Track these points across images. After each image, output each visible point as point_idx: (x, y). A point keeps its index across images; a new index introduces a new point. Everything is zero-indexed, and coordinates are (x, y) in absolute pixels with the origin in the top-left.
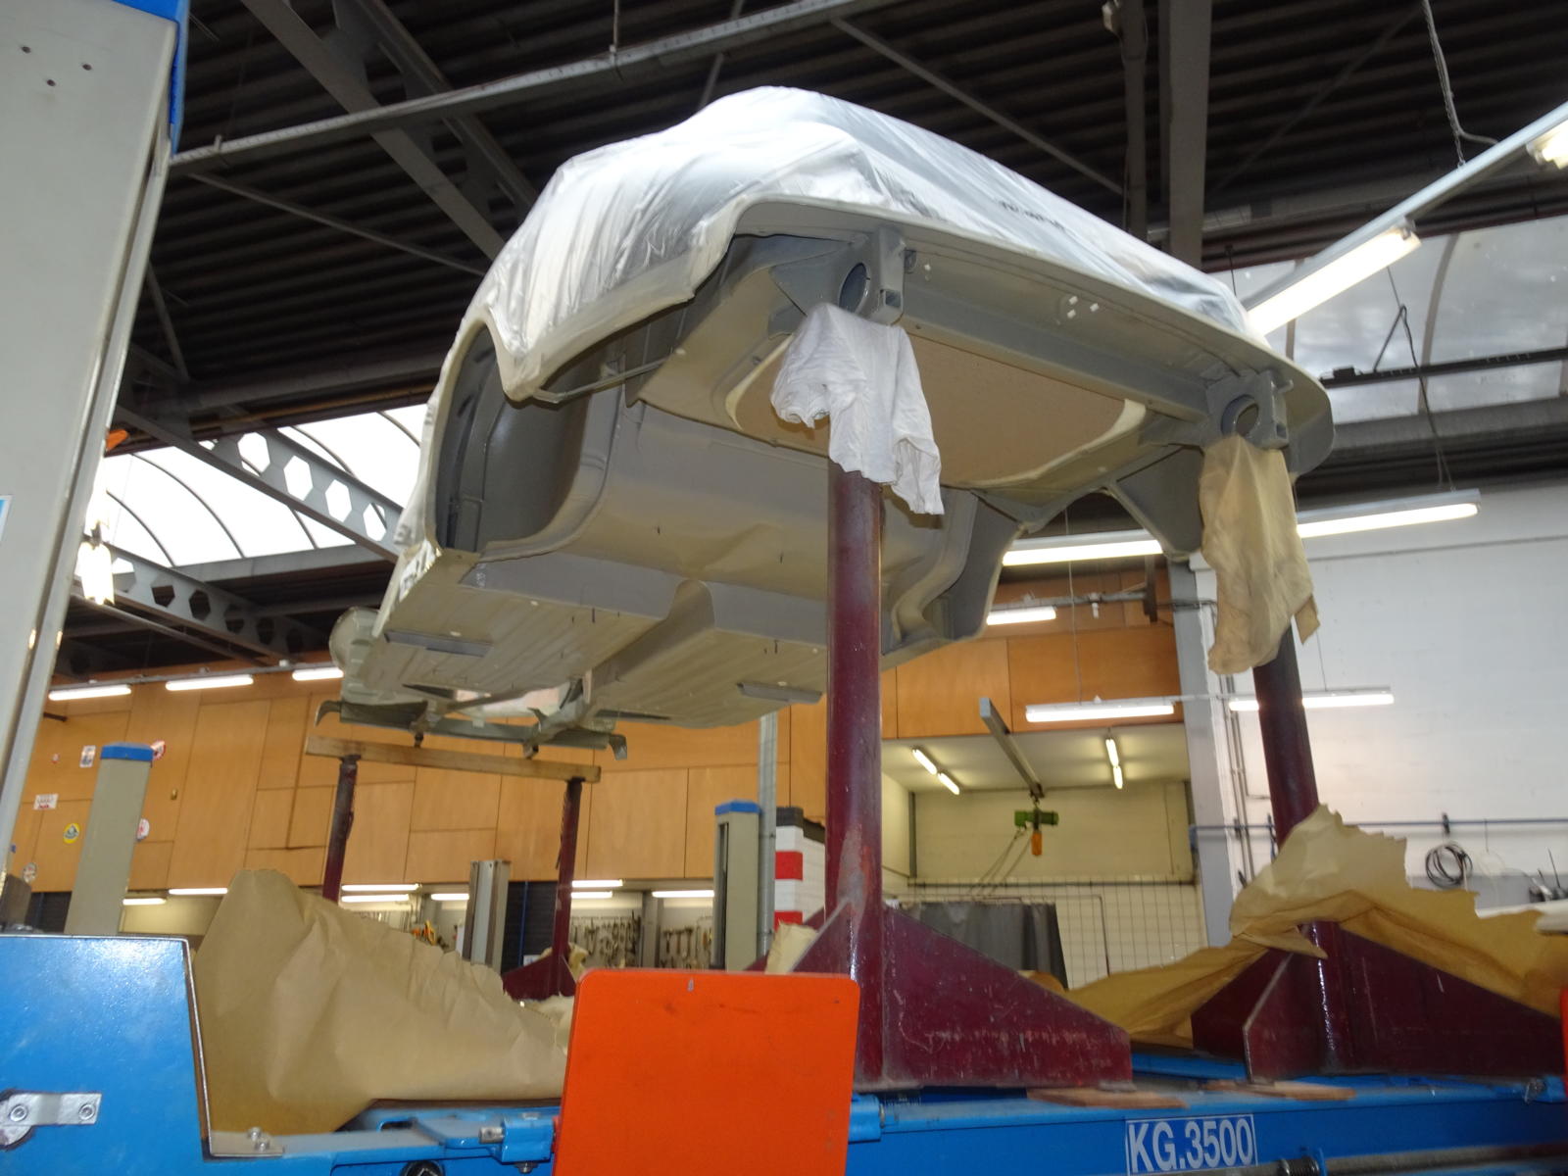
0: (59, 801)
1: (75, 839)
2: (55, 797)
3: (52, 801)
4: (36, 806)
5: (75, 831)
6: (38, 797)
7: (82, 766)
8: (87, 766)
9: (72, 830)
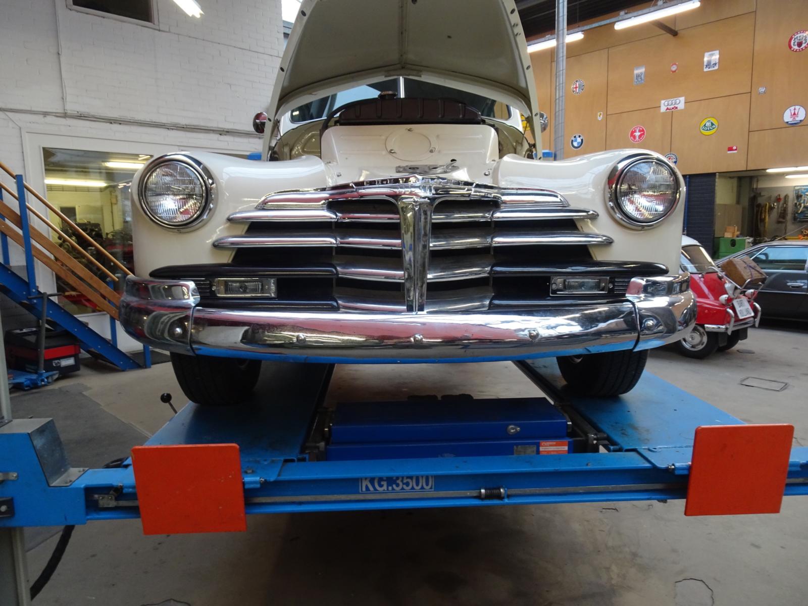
0: (685, 103)
1: (715, 130)
2: (682, 99)
3: (681, 102)
4: (663, 109)
5: (712, 124)
6: (663, 102)
7: (705, 70)
8: (711, 69)
9: (708, 124)
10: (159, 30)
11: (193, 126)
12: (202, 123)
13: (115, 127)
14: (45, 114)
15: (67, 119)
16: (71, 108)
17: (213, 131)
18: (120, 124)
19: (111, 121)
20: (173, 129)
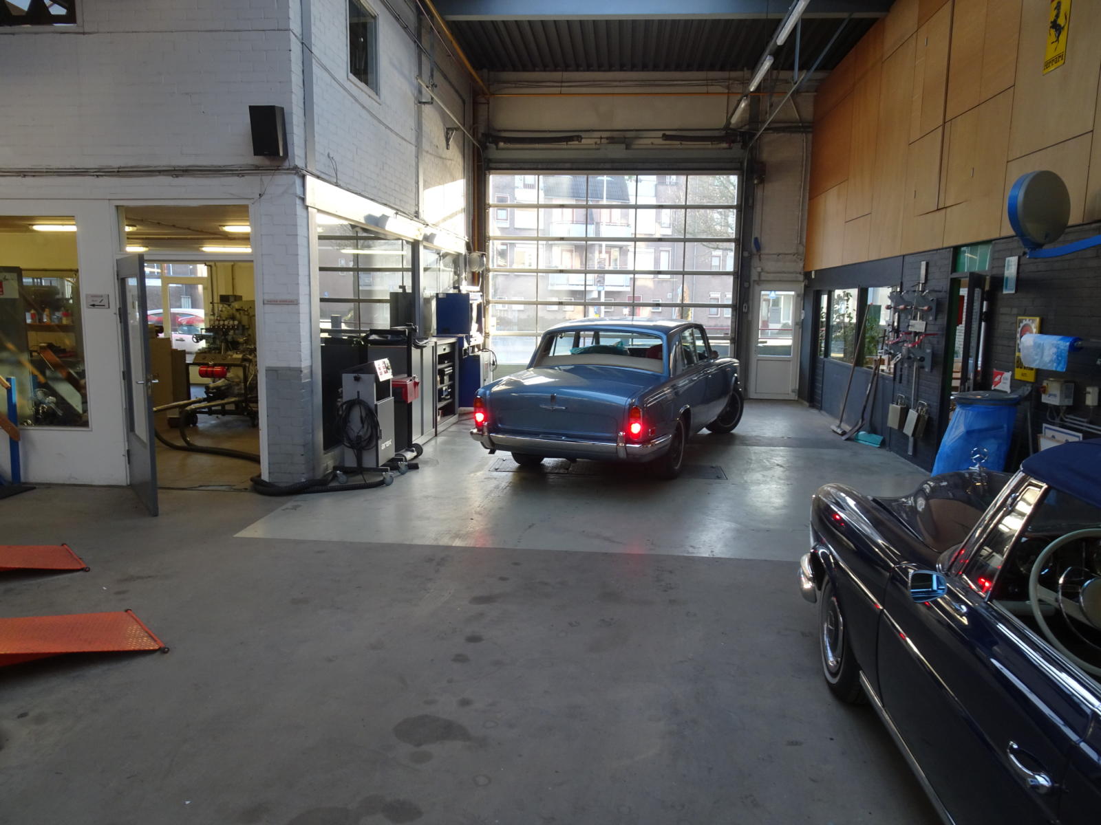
10: (84, 33)
11: (132, 167)
12: (144, 162)
13: (29, 181)
17: (160, 172)
18: (34, 176)
19: (23, 173)
20: (101, 176)
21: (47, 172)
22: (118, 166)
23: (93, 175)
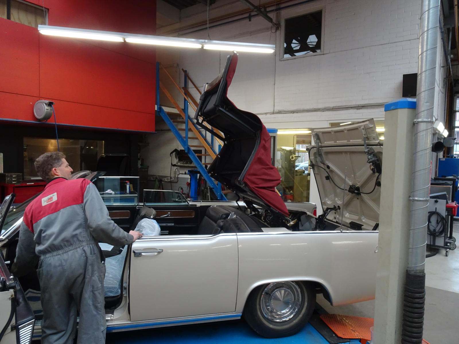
10: (323, 54)
11: (339, 107)
12: (344, 104)
13: (295, 114)
14: (266, 114)
15: (274, 114)
16: (277, 109)
18: (297, 113)
19: (293, 112)
20: (325, 111)
21: (303, 111)
22: (333, 106)
23: (322, 111)
